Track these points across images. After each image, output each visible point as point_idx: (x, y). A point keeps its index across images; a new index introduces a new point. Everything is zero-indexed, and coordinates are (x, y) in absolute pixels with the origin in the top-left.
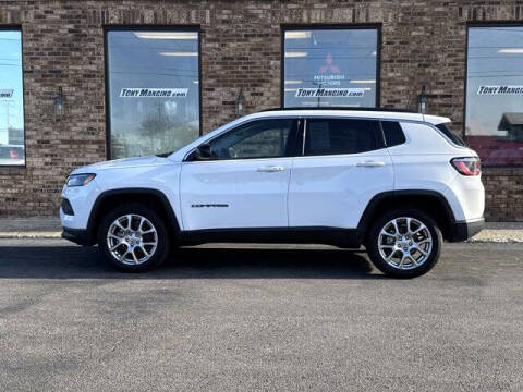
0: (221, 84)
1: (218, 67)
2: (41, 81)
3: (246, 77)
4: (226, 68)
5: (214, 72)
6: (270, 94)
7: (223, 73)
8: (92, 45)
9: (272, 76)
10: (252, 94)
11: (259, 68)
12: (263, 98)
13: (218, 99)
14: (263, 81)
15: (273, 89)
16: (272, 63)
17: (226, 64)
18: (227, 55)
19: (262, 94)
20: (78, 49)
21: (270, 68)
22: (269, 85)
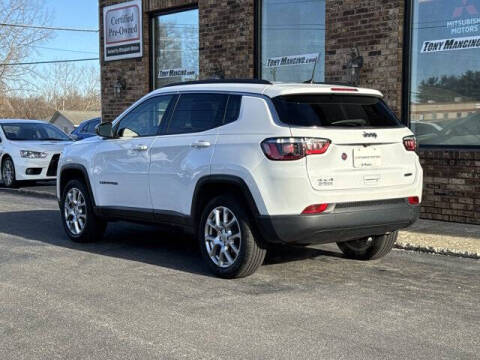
0: (341, 44)
1: (339, 24)
2: (209, 57)
3: (365, 33)
4: (346, 25)
5: (336, 31)
6: (388, 53)
7: (344, 30)
8: (242, 15)
9: (390, 29)
10: (371, 54)
11: (377, 20)
12: (381, 58)
13: (339, 63)
14: (381, 36)
15: (391, 46)
16: (391, 11)
17: (346, 19)
18: (348, 9)
19: (379, 53)
20: (233, 22)
21: (388, 19)
22: (387, 41)
